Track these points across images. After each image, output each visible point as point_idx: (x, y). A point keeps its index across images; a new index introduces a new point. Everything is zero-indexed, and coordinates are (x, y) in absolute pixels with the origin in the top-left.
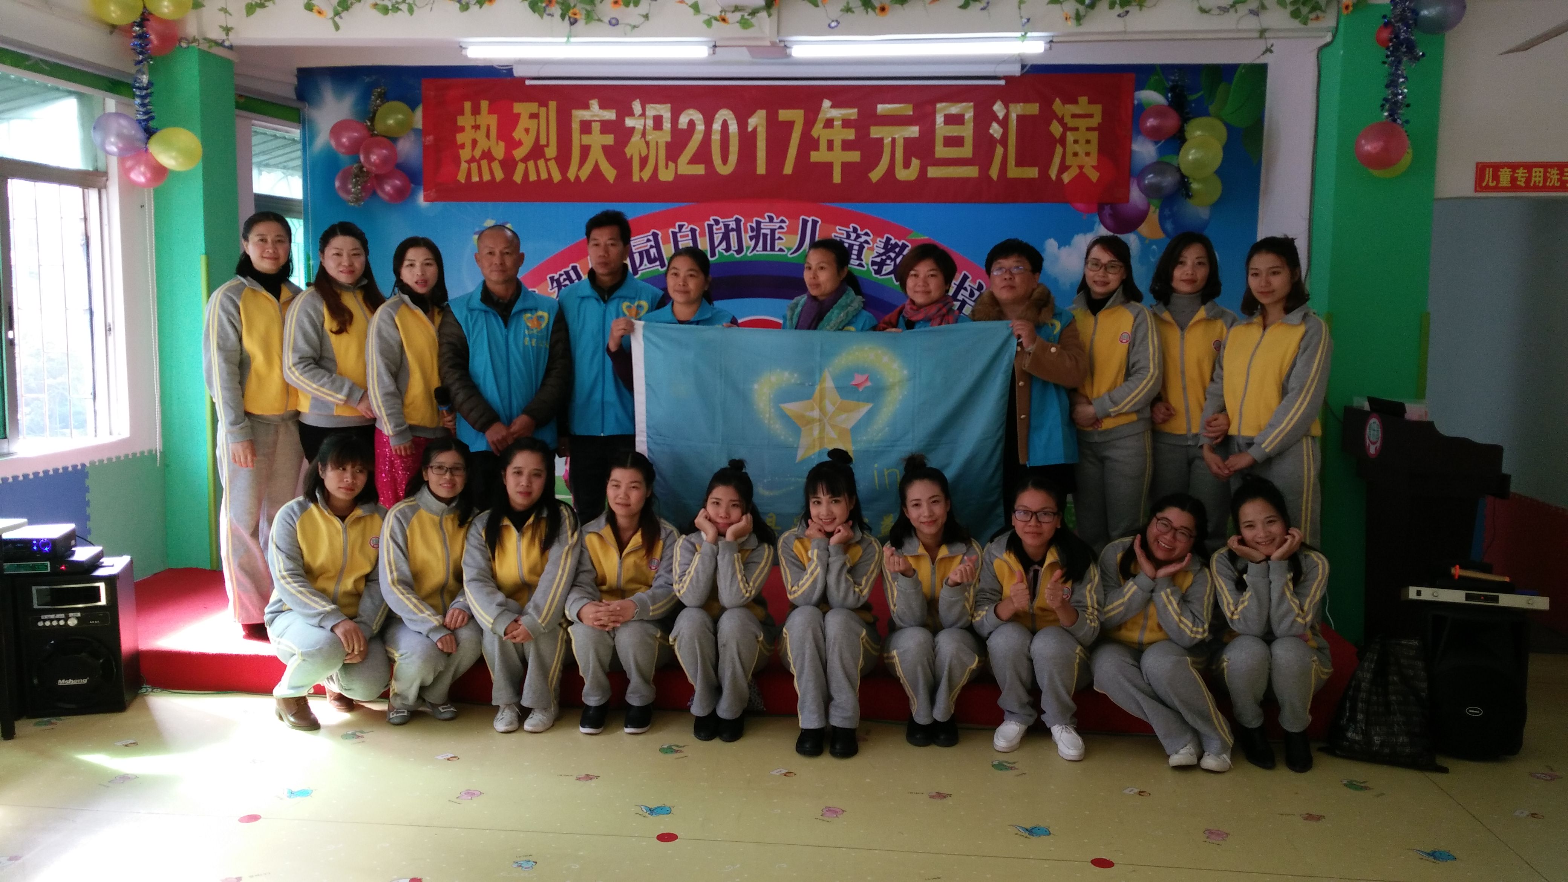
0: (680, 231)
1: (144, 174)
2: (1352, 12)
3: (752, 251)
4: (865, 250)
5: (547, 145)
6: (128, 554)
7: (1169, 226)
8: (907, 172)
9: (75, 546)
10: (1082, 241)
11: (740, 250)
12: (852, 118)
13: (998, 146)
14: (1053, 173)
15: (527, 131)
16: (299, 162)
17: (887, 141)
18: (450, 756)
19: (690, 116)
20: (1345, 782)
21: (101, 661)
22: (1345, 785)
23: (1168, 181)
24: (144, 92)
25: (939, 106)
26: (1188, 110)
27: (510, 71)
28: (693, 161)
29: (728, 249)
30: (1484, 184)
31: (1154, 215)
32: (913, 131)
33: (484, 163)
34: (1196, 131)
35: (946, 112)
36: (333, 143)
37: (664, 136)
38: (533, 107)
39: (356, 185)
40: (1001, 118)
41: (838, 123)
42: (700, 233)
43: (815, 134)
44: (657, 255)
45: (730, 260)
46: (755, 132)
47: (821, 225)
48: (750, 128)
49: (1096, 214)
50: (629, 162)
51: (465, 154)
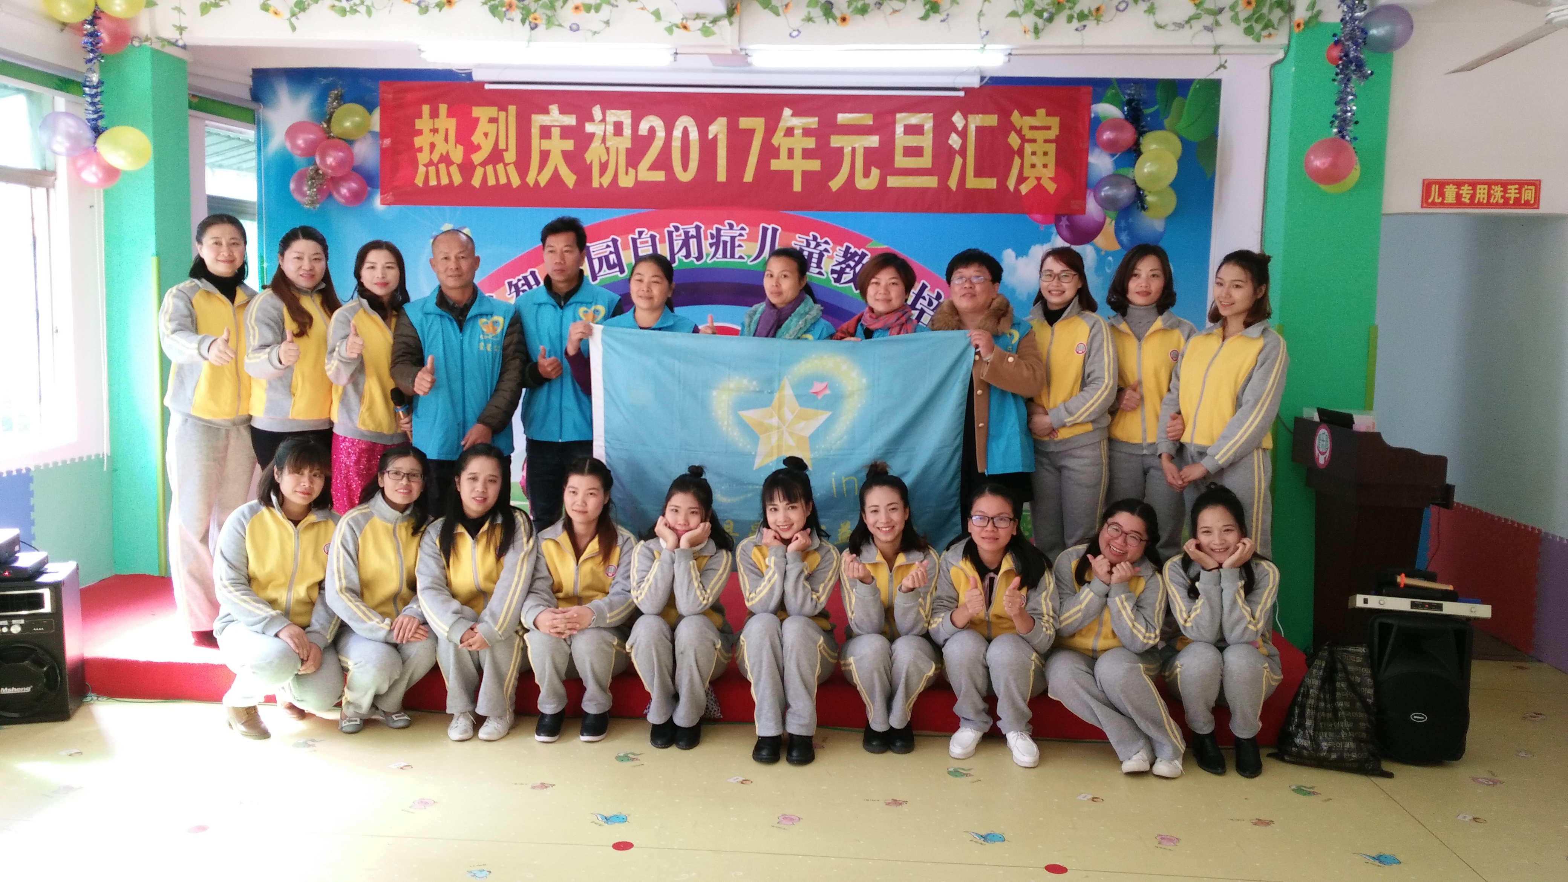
0: (640, 237)
1: (96, 175)
2: (1304, 29)
3: (712, 258)
4: (824, 259)
5: (506, 150)
6: (74, 560)
7: (1124, 238)
8: (866, 181)
9: (19, 551)
10: (1038, 251)
11: (700, 257)
12: (813, 127)
13: (957, 156)
14: (1011, 184)
15: (486, 135)
16: (254, 163)
17: (847, 151)
18: (403, 764)
19: (651, 122)
20: (1294, 787)
21: (45, 669)
22: (1293, 790)
23: (1125, 193)
24: (94, 91)
25: (899, 116)
26: (1144, 123)
27: (469, 75)
28: (653, 167)
29: (688, 256)
30: (1430, 201)
31: (1110, 227)
32: (873, 141)
33: (442, 167)
34: (1151, 144)
35: (906, 123)
36: (288, 145)
37: (625, 142)
38: (492, 111)
39: (311, 187)
40: (960, 129)
41: (798, 132)
42: (659, 239)
43: (775, 143)
44: (616, 262)
45: (691, 267)
46: (715, 139)
47: (781, 233)
48: (711, 136)
49: (1053, 225)
50: (589, 168)
51: (423, 158)
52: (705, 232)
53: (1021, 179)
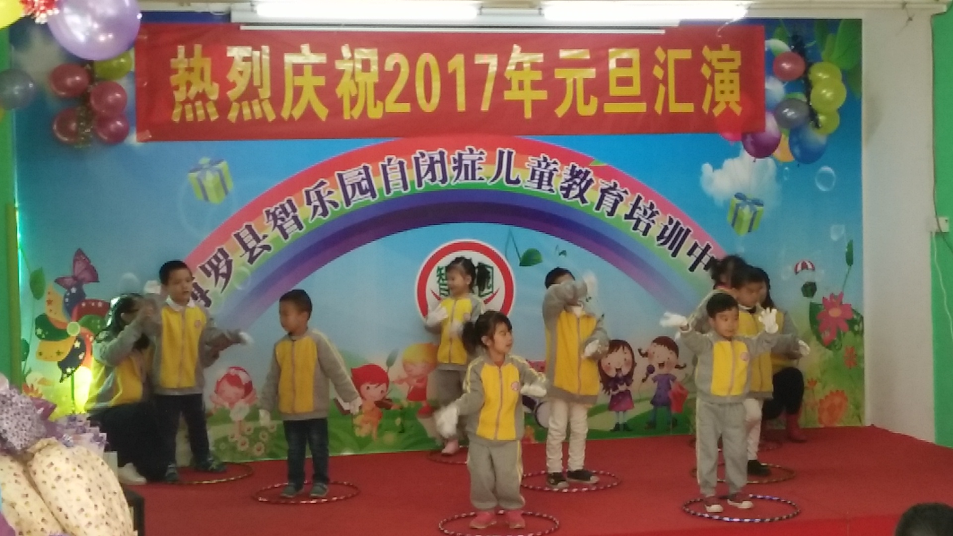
0: (389, 164)
3: (455, 181)
4: (554, 177)
5: (261, 87)
7: (797, 151)
8: (587, 107)
11: (444, 180)
12: (540, 62)
13: (661, 85)
14: (706, 107)
15: (241, 73)
17: (569, 82)
19: (396, 59)
25: (611, 50)
26: (809, 56)
27: (227, 17)
28: (400, 99)
29: (434, 179)
31: (785, 142)
32: (591, 73)
33: (199, 104)
34: (818, 73)
35: (618, 57)
37: (373, 77)
40: (662, 61)
41: (526, 65)
42: (407, 165)
43: (507, 75)
44: (368, 186)
45: (435, 189)
46: (454, 74)
47: (515, 156)
48: (450, 70)
49: (741, 142)
50: (340, 102)
51: (179, 96)
52: (448, 157)
53: (714, 104)
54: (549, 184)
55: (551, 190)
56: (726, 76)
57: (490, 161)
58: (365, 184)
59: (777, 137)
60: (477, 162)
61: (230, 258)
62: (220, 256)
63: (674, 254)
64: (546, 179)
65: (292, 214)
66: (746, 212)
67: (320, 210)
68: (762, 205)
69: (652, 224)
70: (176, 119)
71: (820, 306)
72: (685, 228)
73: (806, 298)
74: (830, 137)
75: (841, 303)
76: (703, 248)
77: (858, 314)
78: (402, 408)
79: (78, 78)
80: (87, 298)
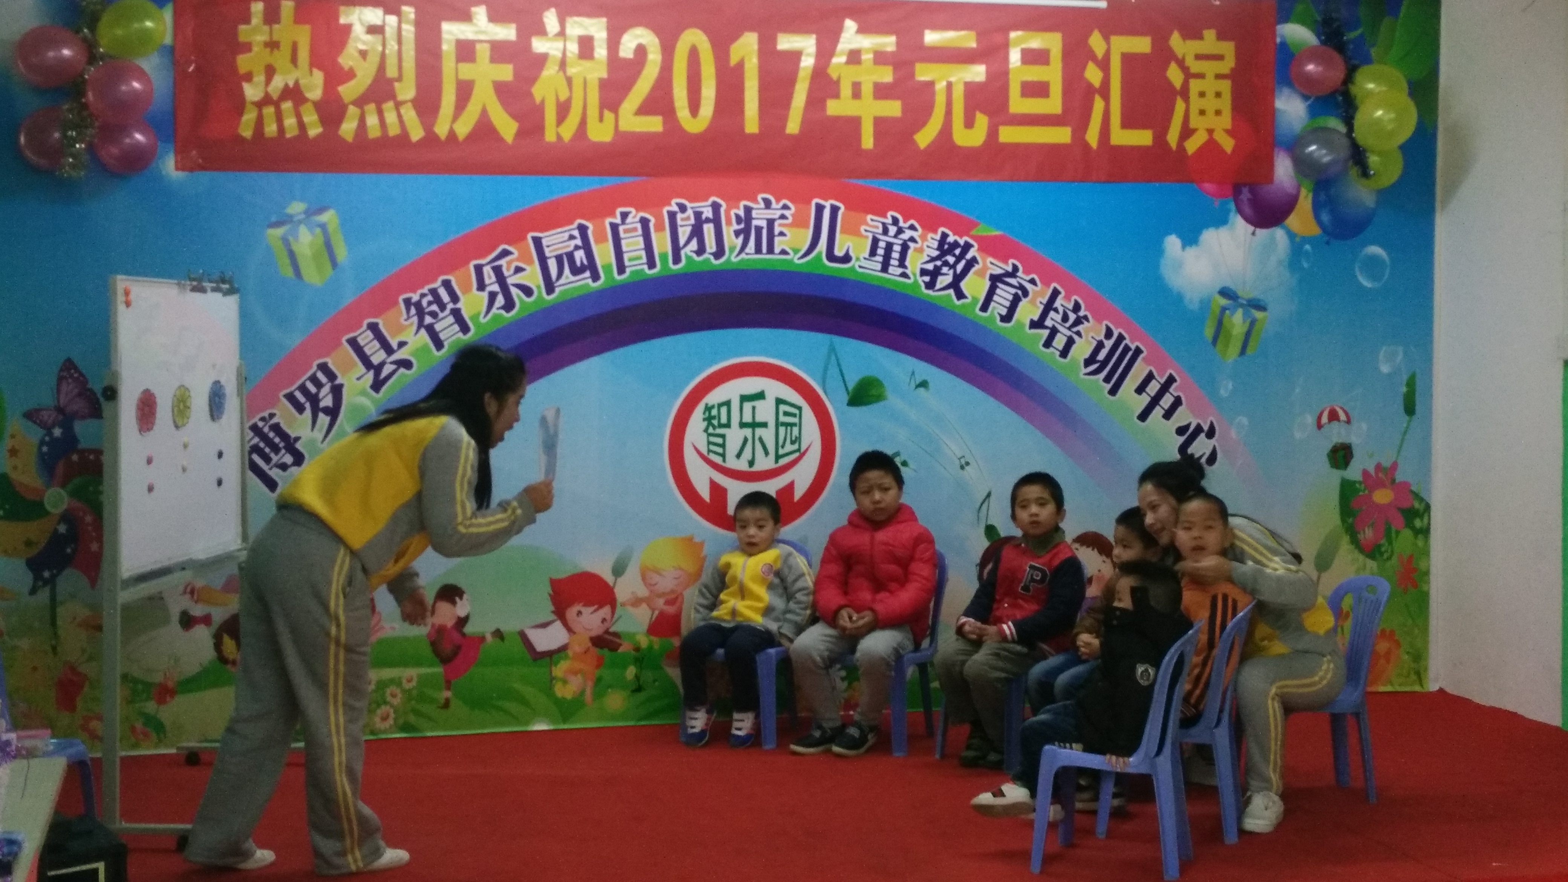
0: (623, 222)
3: (739, 254)
4: (910, 253)
5: (399, 79)
8: (969, 133)
11: (719, 253)
12: (890, 50)
13: (1097, 97)
15: (363, 54)
17: (941, 86)
19: (639, 38)
23: (1335, 153)
25: (1013, 35)
26: (1350, 54)
28: (645, 109)
29: (701, 251)
31: (1305, 201)
32: (978, 73)
33: (287, 107)
34: (1369, 84)
35: (1025, 46)
37: (597, 69)
38: (374, 15)
40: (1100, 56)
41: (867, 57)
42: (655, 225)
43: (833, 73)
44: (585, 262)
45: (706, 268)
46: (741, 65)
47: (843, 214)
48: (734, 60)
49: (1231, 198)
50: (539, 110)
51: (252, 92)
52: (727, 212)
53: (1187, 132)
54: (902, 263)
55: (904, 275)
56: (1209, 85)
57: (799, 222)
58: (580, 255)
59: (1294, 192)
60: (776, 223)
61: (338, 382)
62: (321, 376)
63: (1113, 391)
64: (895, 255)
65: (450, 306)
66: (1237, 322)
67: (500, 300)
68: (1261, 308)
69: (1076, 337)
70: (247, 132)
71: (1357, 485)
72: (1133, 347)
73: (1335, 471)
74: (1385, 195)
75: (1393, 481)
76: (1162, 381)
77: (1422, 500)
78: (637, 649)
79: (66, 52)
80: (80, 447)
